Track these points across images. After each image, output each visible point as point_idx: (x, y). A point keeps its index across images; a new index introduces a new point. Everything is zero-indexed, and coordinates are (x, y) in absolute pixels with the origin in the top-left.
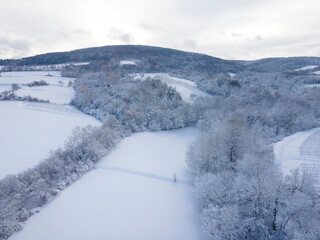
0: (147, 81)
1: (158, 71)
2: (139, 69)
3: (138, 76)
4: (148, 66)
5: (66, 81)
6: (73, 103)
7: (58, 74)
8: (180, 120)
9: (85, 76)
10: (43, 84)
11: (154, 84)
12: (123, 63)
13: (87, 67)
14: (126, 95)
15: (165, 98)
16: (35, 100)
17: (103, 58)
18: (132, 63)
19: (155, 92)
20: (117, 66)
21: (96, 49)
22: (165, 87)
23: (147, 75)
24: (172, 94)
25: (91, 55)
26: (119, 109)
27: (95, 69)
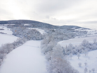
0: (32, 30)
1: (35, 27)
2: (30, 27)
3: (29, 29)
4: (32, 26)
5: (10, 29)
6: (13, 34)
7: (6, 27)
8: (40, 38)
9: (14, 28)
10: (3, 29)
11: (34, 30)
12: (25, 25)
13: (14, 26)
14: (27, 32)
15: (37, 33)
16: (3, 33)
17: (19, 23)
18: (28, 25)
19: (34, 32)
20: (23, 26)
21: (16, 20)
22: (37, 31)
23: (32, 28)
24: (38, 32)
25: (15, 22)
26: (26, 35)
27: (17, 26)
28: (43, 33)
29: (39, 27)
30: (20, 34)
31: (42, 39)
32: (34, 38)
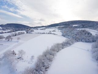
1: (85, 28)
2: (79, 27)
3: (78, 29)
4: (82, 26)
5: (60, 30)
6: (62, 35)
7: (57, 29)
8: (91, 40)
9: (64, 29)
10: (55, 31)
11: (83, 31)
12: (74, 26)
13: (64, 27)
14: (76, 33)
15: (87, 34)
16: (55, 34)
17: (68, 25)
18: (77, 26)
19: (84, 33)
20: (72, 27)
21: (65, 22)
22: (87, 32)
23: (81, 29)
24: (89, 33)
25: (65, 24)
26: (74, 37)
27: (66, 28)
28: (96, 34)
29: (90, 27)
30: (68, 35)
31: (93, 41)
32: (83, 40)
